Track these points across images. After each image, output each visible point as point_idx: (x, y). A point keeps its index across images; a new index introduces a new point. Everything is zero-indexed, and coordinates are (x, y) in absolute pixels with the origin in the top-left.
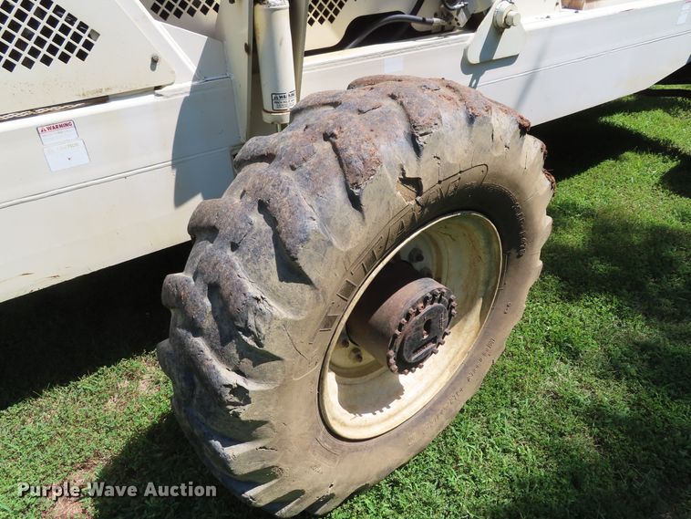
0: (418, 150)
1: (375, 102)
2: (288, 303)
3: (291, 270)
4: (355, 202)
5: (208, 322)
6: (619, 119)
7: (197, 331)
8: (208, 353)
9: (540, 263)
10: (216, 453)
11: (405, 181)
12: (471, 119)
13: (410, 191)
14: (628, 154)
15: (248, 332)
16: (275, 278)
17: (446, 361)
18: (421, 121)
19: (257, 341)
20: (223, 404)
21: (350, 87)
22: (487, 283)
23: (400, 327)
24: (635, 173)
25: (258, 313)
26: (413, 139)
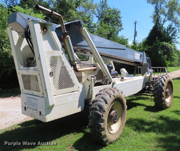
0: (114, 93)
1: (105, 93)
2: (106, 106)
3: (106, 103)
4: (110, 97)
5: (98, 109)
6: (134, 101)
7: (97, 110)
8: (99, 112)
9: (127, 106)
10: (100, 124)
11: (114, 96)
12: (118, 91)
13: (113, 97)
14: (137, 106)
15: (103, 109)
16: (105, 104)
17: (118, 126)
18: (114, 90)
19: (104, 110)
20: (101, 117)
21: (99, 92)
22: (121, 114)
23: (113, 115)
24: (139, 108)
25: (104, 107)
26: (114, 92)
